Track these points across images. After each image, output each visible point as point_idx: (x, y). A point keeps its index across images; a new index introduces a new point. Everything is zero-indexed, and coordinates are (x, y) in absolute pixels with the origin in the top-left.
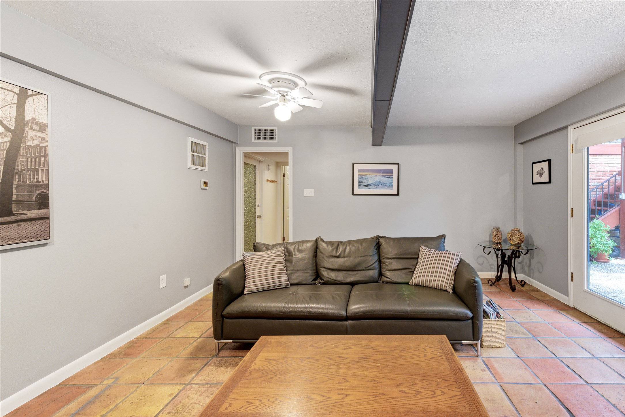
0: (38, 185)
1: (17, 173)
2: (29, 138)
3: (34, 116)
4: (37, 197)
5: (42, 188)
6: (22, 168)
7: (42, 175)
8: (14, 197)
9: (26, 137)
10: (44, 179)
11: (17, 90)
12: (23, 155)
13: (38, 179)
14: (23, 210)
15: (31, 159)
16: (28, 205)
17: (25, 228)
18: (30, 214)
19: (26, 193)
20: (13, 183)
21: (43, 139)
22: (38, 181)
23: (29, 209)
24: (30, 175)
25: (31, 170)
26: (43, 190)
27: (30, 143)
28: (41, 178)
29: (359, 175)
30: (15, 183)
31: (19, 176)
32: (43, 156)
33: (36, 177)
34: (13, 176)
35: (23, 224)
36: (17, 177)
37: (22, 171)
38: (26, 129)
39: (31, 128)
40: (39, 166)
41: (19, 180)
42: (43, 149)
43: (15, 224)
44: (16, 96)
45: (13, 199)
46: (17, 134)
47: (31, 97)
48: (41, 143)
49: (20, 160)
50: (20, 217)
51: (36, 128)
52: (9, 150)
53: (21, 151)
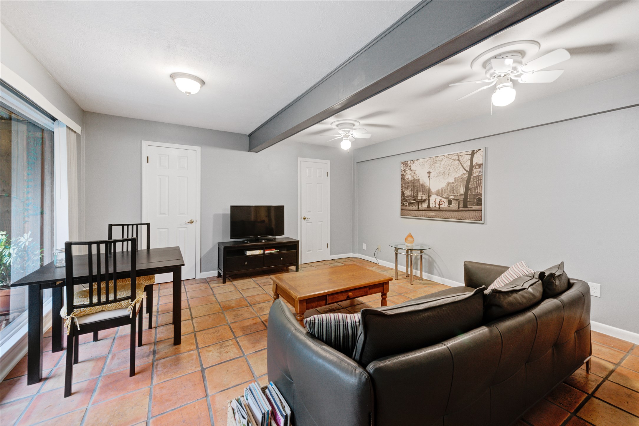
0: (477, 194)
1: (469, 189)
2: (474, 173)
3: (477, 162)
4: (477, 200)
5: (479, 196)
6: (471, 187)
7: (479, 189)
8: (468, 200)
9: (473, 172)
10: (480, 191)
11: (470, 153)
13: (477, 191)
14: (471, 206)
15: (477, 182)
16: (473, 203)
17: (472, 214)
18: (474, 208)
19: (472, 198)
21: (480, 171)
22: (477, 193)
23: (474, 205)
24: (474, 190)
25: (475, 187)
26: (479, 197)
27: (475, 175)
28: (479, 191)
30: (469, 194)
31: (470, 191)
32: (480, 180)
33: (477, 190)
34: (468, 191)
35: (471, 212)
36: (469, 191)
37: (471, 188)
38: (473, 169)
39: (476, 168)
40: (478, 185)
41: (470, 192)
42: (480, 176)
43: (468, 212)
44: (470, 156)
45: (468, 201)
46: (470, 172)
47: (476, 154)
48: (479, 174)
49: (471, 183)
50: (470, 209)
51: (477, 167)
52: (467, 180)
53: (471, 179)
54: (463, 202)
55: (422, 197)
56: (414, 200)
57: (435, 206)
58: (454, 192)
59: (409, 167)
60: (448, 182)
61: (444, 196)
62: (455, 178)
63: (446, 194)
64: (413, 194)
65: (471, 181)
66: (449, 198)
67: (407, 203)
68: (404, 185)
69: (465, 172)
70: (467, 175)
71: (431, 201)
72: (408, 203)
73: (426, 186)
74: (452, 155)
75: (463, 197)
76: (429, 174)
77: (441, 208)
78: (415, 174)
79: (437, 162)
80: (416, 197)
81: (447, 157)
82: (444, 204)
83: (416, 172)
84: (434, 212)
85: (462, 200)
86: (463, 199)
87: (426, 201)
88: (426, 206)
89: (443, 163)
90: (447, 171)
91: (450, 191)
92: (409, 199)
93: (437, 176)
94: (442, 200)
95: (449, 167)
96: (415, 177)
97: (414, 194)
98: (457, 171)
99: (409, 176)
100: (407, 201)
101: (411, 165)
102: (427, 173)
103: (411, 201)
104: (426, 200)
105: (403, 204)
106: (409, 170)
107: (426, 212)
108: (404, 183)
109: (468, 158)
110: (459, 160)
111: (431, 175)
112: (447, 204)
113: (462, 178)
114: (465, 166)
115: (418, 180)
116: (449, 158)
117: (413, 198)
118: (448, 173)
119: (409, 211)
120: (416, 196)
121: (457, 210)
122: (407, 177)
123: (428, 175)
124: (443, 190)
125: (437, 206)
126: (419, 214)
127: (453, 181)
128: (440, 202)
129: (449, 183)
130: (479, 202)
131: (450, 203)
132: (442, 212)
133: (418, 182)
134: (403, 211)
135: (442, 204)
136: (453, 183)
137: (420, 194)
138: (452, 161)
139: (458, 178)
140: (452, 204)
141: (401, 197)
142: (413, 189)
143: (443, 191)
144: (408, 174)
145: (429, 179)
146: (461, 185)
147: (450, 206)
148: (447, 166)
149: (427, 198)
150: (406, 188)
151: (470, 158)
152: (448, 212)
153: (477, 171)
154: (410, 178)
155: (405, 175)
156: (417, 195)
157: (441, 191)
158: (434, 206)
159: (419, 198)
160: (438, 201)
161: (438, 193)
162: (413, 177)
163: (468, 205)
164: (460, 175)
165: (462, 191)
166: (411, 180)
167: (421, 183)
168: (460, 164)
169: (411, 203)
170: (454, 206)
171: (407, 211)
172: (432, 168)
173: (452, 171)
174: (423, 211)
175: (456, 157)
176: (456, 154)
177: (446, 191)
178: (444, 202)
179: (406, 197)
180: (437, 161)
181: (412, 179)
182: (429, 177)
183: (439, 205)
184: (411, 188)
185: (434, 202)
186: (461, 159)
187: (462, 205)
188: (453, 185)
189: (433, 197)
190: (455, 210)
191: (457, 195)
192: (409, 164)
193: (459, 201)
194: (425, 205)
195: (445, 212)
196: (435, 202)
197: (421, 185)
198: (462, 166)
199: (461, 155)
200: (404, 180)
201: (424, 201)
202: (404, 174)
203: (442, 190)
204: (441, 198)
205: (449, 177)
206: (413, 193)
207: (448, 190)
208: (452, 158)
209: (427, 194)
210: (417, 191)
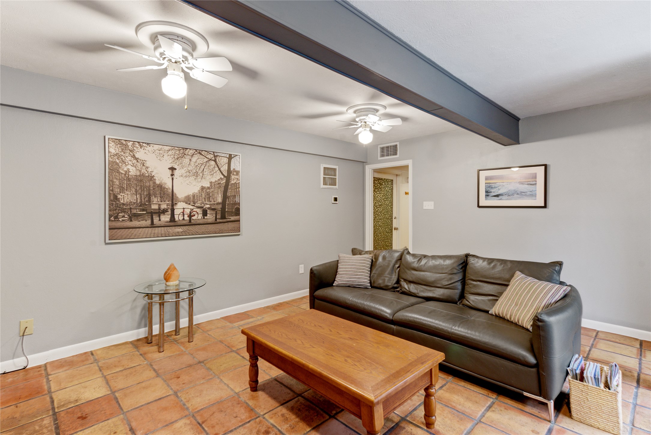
0: (235, 204)
1: (227, 198)
3: (234, 168)
4: (235, 209)
6: (229, 195)
7: (237, 198)
8: (227, 209)
9: (231, 179)
10: (238, 200)
11: (228, 156)
12: (230, 188)
13: (235, 200)
14: (230, 216)
15: (235, 189)
16: (231, 214)
17: (231, 225)
18: (233, 218)
19: (231, 208)
20: (226, 203)
21: (238, 179)
22: (235, 201)
23: (232, 216)
24: (232, 198)
25: (233, 195)
26: (237, 206)
27: (233, 182)
28: (237, 200)
29: (486, 183)
30: (227, 203)
31: (228, 199)
32: (237, 188)
33: (235, 199)
34: (226, 199)
35: (230, 223)
36: (227, 199)
37: (229, 197)
38: (231, 175)
39: (233, 174)
40: (236, 194)
41: (228, 201)
42: (238, 184)
43: (227, 223)
44: (228, 159)
45: (226, 211)
46: (228, 178)
47: (233, 158)
48: (237, 181)
49: (229, 191)
50: (228, 220)
51: (235, 173)
52: (225, 187)
53: (229, 186)
54: (220, 212)
55: (159, 205)
56: (143, 210)
57: (184, 219)
58: (211, 200)
59: (131, 151)
60: (202, 186)
61: (196, 205)
62: (211, 183)
63: (199, 202)
64: (141, 199)
65: (229, 188)
66: (204, 207)
67: (126, 216)
68: (117, 183)
69: (222, 177)
70: (225, 181)
71: (177, 212)
72: (129, 215)
73: (167, 188)
74: (206, 153)
75: (220, 206)
76: (172, 171)
77: (192, 221)
78: (143, 165)
79: (185, 156)
80: (146, 205)
81: (200, 153)
82: (196, 215)
83: (147, 164)
84: (182, 227)
85: (220, 210)
86: (221, 208)
87: (168, 211)
88: (168, 219)
89: (194, 159)
90: (200, 171)
91: (205, 199)
92: (131, 208)
93: (186, 177)
94: (194, 210)
95: (203, 167)
96: (143, 171)
97: (143, 200)
98: (213, 174)
99: (129, 167)
100: (125, 212)
101: (135, 148)
102: (169, 169)
103: (134, 211)
104: (167, 209)
105: (115, 218)
106: (129, 158)
107: (168, 228)
108: (116, 179)
109: (225, 161)
110: (215, 161)
111: (176, 173)
112: (201, 215)
113: (219, 184)
114: (222, 169)
115: (151, 178)
116: (202, 155)
117: (141, 206)
118: (201, 174)
119: (131, 229)
120: (147, 203)
121: (214, 222)
122: (125, 169)
123: (170, 172)
124: (196, 196)
125: (186, 218)
126: (154, 233)
127: (209, 186)
128: (190, 213)
129: (203, 188)
130: (237, 212)
131: (205, 213)
132: (193, 226)
133: (151, 180)
134: (116, 230)
135: (194, 215)
136: (208, 188)
137: (155, 200)
138: (207, 160)
139: (214, 182)
140: (208, 215)
141: (111, 205)
142: (140, 191)
143: (196, 198)
144: (127, 163)
145: (173, 179)
146: (218, 191)
147: (205, 217)
148: (200, 165)
149: (168, 207)
150: (123, 188)
151: (227, 162)
152: (202, 225)
153: (235, 178)
154: (133, 172)
155: (120, 164)
156: (149, 201)
157: (192, 197)
158: (181, 218)
159: (155, 207)
160: (187, 211)
161: (187, 200)
162: (140, 171)
163: (226, 216)
164: (217, 180)
165: (220, 200)
166: (136, 176)
167: (158, 182)
168: (216, 166)
169: (135, 216)
170: (210, 217)
171: (127, 230)
172: (177, 163)
173: (207, 172)
174: (163, 228)
175: (211, 156)
176: (211, 153)
177: (199, 198)
178: (198, 213)
179: (123, 204)
180: (185, 154)
181: (138, 174)
182: (172, 175)
183: (190, 216)
184: (136, 190)
185: (181, 214)
186: (217, 159)
187: (220, 216)
188: (208, 191)
189: (179, 207)
190: (212, 222)
191: (214, 204)
192: (130, 147)
193: (216, 212)
194: (166, 218)
195: (198, 226)
196: (183, 213)
197: (158, 187)
198: (219, 169)
199: (217, 156)
200: (119, 172)
201: (164, 211)
202: (118, 161)
203: (194, 196)
204: (192, 207)
205: (203, 180)
206: (141, 197)
207: (202, 196)
208: (207, 157)
209: (168, 201)
210: (149, 196)
